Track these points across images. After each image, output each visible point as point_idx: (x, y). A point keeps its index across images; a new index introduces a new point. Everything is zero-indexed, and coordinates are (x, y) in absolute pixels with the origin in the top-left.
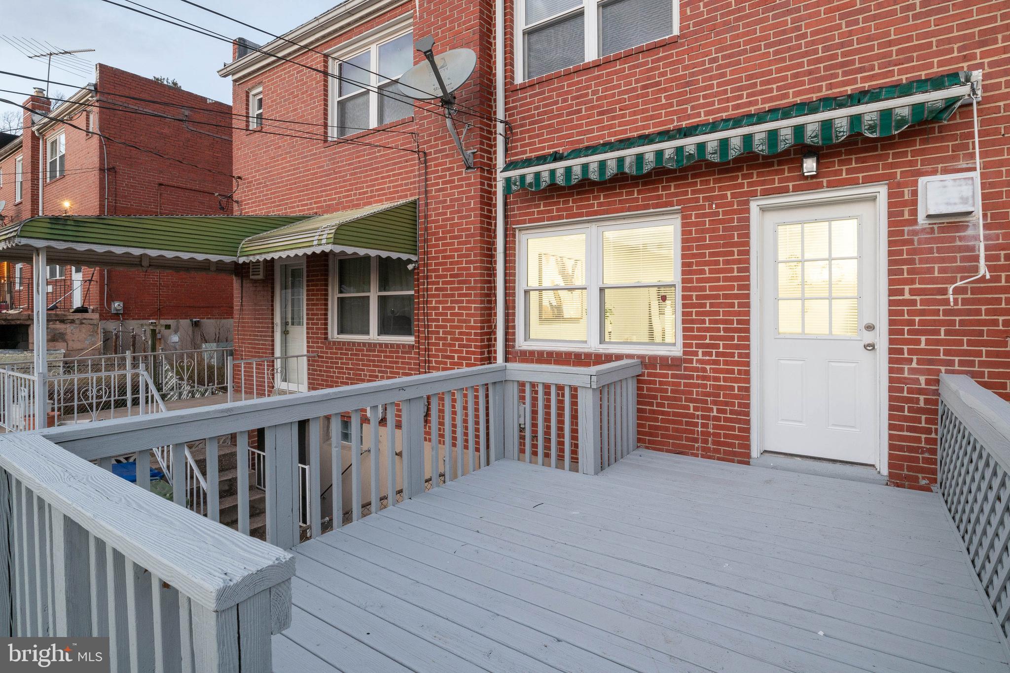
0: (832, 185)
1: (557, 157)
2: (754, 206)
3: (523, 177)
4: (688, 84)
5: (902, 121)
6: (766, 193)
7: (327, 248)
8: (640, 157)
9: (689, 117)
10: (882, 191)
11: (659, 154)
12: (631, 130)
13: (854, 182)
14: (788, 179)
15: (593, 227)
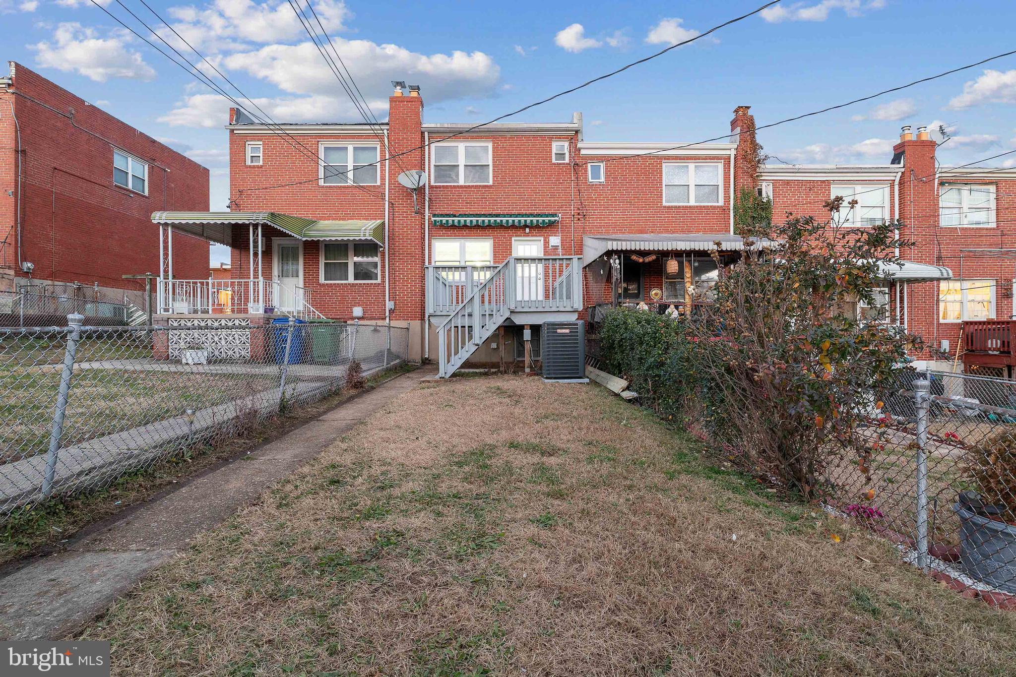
0: (532, 236)
1: (455, 216)
2: (513, 239)
3: (441, 221)
4: (495, 200)
5: (547, 223)
6: (516, 236)
7: (369, 238)
8: (483, 221)
9: (495, 210)
10: (542, 239)
11: (489, 221)
12: (477, 211)
13: (536, 236)
14: (522, 233)
15: (463, 241)
